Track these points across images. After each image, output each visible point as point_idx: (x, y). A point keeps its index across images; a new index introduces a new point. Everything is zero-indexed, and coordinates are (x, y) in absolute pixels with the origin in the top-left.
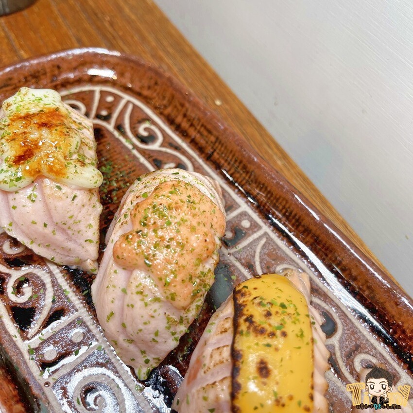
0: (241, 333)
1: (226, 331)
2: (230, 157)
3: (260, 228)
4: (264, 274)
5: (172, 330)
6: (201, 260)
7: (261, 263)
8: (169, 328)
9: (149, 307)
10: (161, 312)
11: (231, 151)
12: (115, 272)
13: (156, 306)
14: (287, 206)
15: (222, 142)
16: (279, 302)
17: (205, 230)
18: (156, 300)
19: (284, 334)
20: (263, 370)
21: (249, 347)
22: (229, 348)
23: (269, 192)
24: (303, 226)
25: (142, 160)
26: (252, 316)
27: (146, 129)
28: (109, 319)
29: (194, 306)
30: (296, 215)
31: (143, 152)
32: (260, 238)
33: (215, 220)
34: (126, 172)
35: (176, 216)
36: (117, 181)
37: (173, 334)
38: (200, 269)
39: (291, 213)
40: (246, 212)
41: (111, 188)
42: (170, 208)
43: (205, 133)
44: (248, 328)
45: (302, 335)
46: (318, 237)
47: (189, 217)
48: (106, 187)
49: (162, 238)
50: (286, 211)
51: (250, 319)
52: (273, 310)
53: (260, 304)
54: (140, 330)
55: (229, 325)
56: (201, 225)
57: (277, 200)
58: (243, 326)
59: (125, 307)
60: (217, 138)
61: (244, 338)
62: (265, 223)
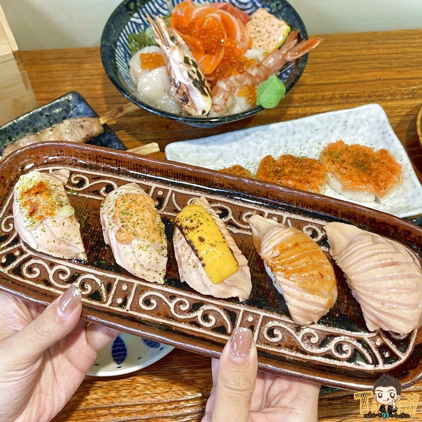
0: (186, 234)
1: (181, 238)
2: (130, 165)
3: (168, 190)
4: (182, 208)
5: (161, 254)
6: (154, 221)
7: (179, 206)
8: (160, 254)
9: (147, 251)
10: (153, 249)
11: (128, 162)
12: (124, 248)
13: (149, 248)
14: (173, 172)
15: (120, 160)
16: (193, 214)
17: (147, 207)
18: (148, 246)
19: (201, 224)
20: (201, 240)
21: (192, 237)
22: (186, 242)
23: (161, 171)
24: (187, 176)
25: (87, 196)
26: (186, 226)
27: (75, 179)
28: (134, 267)
29: (163, 239)
30: (180, 174)
31: (84, 192)
32: (171, 195)
33: (148, 201)
34: (85, 208)
35: (132, 210)
36: (85, 215)
37: (163, 255)
38: (156, 223)
39: (177, 174)
40: (156, 187)
41: (85, 220)
42: (127, 209)
43: (108, 161)
44: (188, 231)
45: (208, 220)
46: (196, 177)
47: (138, 207)
48: (82, 221)
49: (134, 222)
50: (175, 175)
51: (186, 228)
52: (192, 219)
53: (186, 220)
54: (150, 262)
55: (181, 235)
56: (144, 207)
57: (167, 172)
58: (186, 231)
59: (138, 258)
60: (117, 160)
61: (188, 235)
62: (168, 186)
